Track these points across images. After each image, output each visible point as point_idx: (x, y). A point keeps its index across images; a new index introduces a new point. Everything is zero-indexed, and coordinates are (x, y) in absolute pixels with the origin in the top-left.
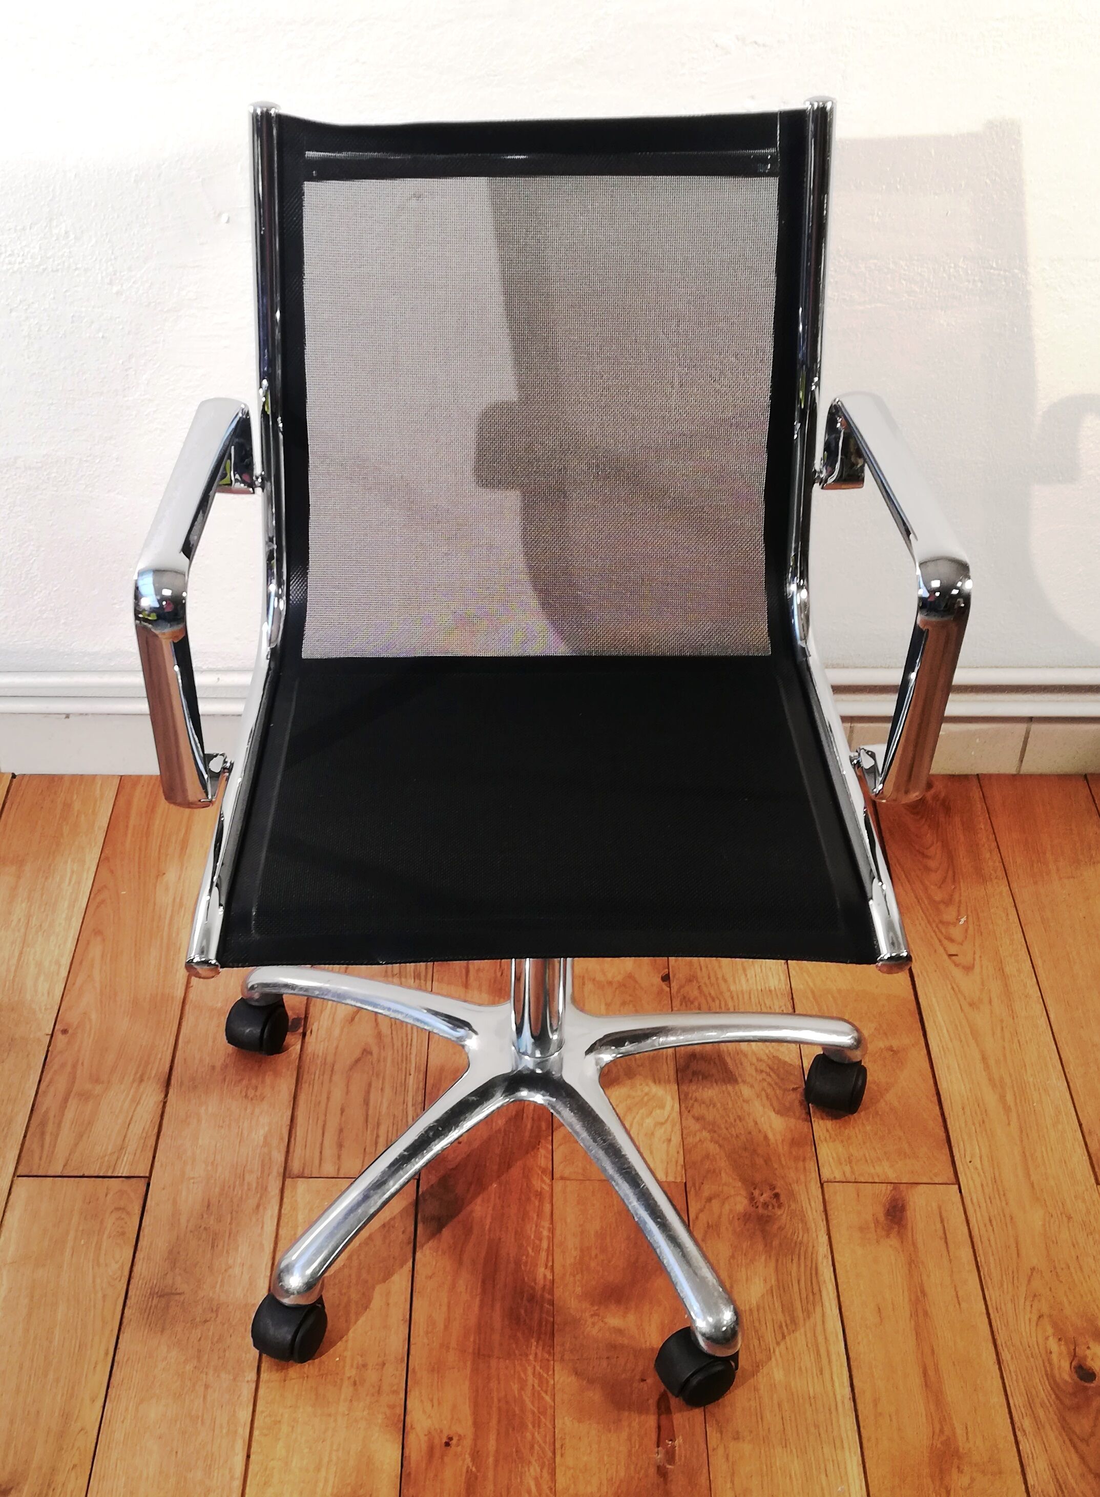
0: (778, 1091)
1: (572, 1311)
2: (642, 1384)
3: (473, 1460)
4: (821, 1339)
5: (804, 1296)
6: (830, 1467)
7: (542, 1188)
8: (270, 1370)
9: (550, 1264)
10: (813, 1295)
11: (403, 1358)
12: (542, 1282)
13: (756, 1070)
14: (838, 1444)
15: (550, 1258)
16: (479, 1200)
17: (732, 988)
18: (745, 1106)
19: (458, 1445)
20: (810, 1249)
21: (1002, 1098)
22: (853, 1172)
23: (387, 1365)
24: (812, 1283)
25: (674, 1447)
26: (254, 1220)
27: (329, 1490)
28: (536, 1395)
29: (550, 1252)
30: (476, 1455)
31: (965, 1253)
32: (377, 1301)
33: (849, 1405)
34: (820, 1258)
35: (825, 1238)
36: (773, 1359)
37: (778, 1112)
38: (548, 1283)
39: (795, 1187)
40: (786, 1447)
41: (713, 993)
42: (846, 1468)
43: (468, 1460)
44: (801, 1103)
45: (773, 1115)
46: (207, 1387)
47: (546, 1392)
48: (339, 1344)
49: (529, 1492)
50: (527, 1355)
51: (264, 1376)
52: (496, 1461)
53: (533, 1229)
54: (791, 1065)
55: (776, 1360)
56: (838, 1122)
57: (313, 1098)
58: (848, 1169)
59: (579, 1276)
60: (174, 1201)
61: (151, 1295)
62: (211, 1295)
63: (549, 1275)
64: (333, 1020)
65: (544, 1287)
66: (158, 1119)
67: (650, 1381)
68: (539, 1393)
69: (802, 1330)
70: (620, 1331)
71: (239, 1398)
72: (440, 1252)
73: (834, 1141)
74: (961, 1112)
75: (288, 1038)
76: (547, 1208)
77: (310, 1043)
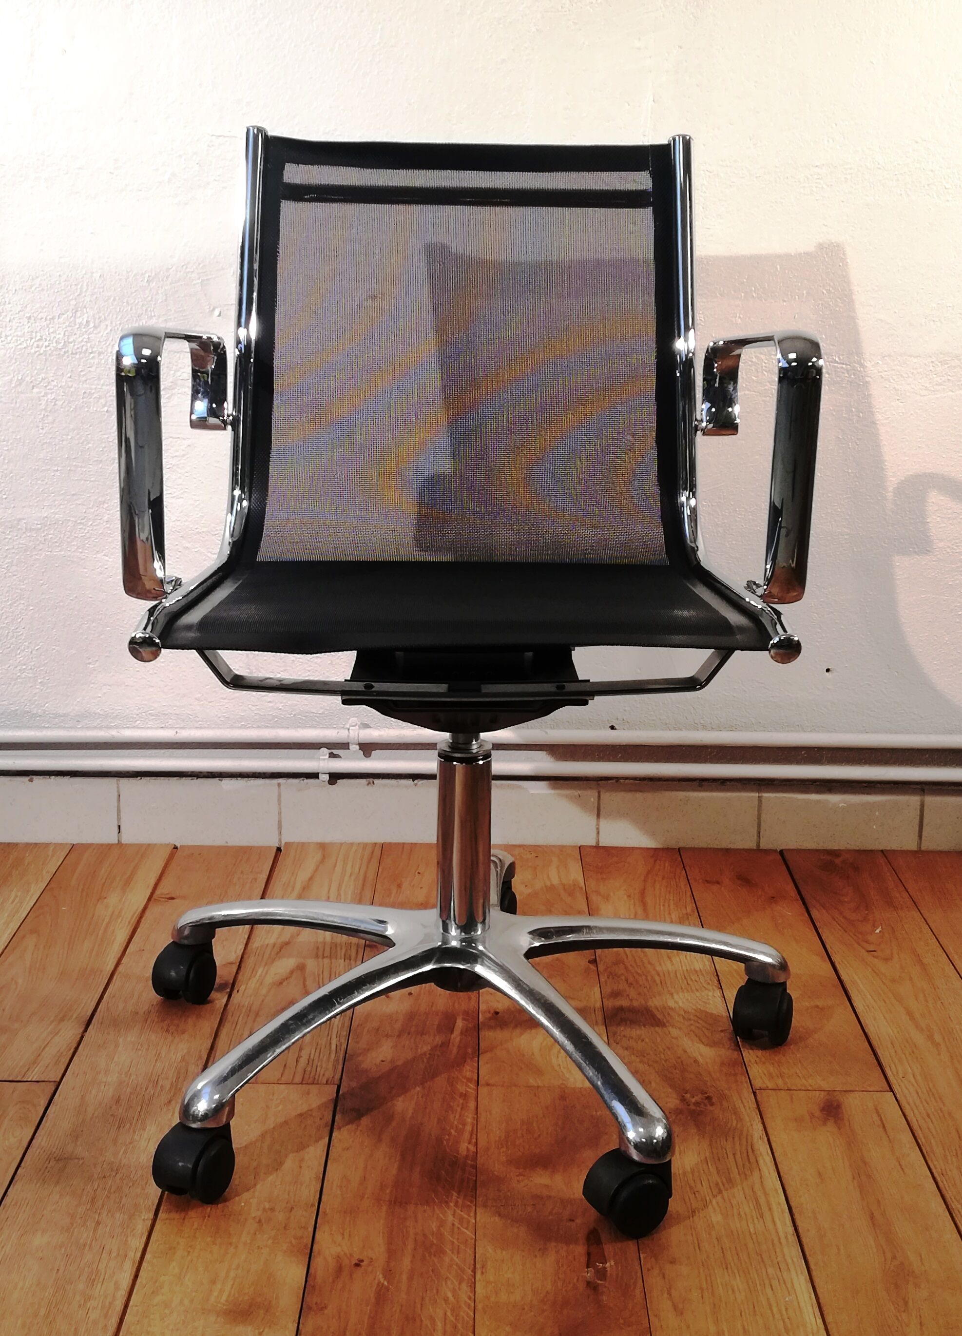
0: (706, 1032)
1: (496, 1173)
2: (570, 1222)
3: (385, 1277)
4: (760, 1193)
5: (740, 1163)
6: (775, 1283)
7: (467, 1091)
8: (168, 1212)
9: (474, 1140)
10: (750, 1161)
11: (313, 1205)
12: (465, 1153)
13: (684, 1018)
14: (783, 1266)
15: (474, 1136)
16: (401, 1099)
17: (658, 968)
18: (674, 1041)
19: (369, 1265)
20: (745, 1133)
21: (930, 1037)
22: (785, 1083)
23: (295, 1209)
24: (748, 1156)
25: (605, 1268)
26: (165, 1110)
27: (224, 1298)
28: (456, 1230)
29: (475, 1132)
30: (388, 1273)
31: (905, 1137)
32: (289, 1163)
33: (793, 1239)
34: (755, 1140)
35: (761, 1126)
36: (710, 1207)
37: (707, 1045)
38: (471, 1153)
39: (726, 1092)
40: (727, 1268)
41: (639, 971)
42: (792, 1284)
43: (380, 1277)
44: (730, 1039)
45: (702, 1047)
46: (98, 1223)
47: (467, 1228)
48: (246, 1193)
49: (446, 1300)
50: (447, 1202)
51: (161, 1215)
52: (410, 1279)
53: (457, 1117)
54: (718, 1015)
55: (714, 1209)
56: (768, 1051)
57: (236, 1032)
58: (780, 1082)
59: (504, 1149)
60: (83, 1097)
61: (49, 1160)
62: (112, 1160)
63: (472, 1148)
64: (261, 984)
65: (467, 1156)
66: (75, 1045)
67: (578, 1221)
68: (459, 1228)
69: (740, 1187)
70: (547, 1186)
71: (132, 1231)
72: (358, 1133)
73: (764, 1063)
74: (890, 1045)
75: (214, 995)
76: (472, 1105)
77: (236, 998)
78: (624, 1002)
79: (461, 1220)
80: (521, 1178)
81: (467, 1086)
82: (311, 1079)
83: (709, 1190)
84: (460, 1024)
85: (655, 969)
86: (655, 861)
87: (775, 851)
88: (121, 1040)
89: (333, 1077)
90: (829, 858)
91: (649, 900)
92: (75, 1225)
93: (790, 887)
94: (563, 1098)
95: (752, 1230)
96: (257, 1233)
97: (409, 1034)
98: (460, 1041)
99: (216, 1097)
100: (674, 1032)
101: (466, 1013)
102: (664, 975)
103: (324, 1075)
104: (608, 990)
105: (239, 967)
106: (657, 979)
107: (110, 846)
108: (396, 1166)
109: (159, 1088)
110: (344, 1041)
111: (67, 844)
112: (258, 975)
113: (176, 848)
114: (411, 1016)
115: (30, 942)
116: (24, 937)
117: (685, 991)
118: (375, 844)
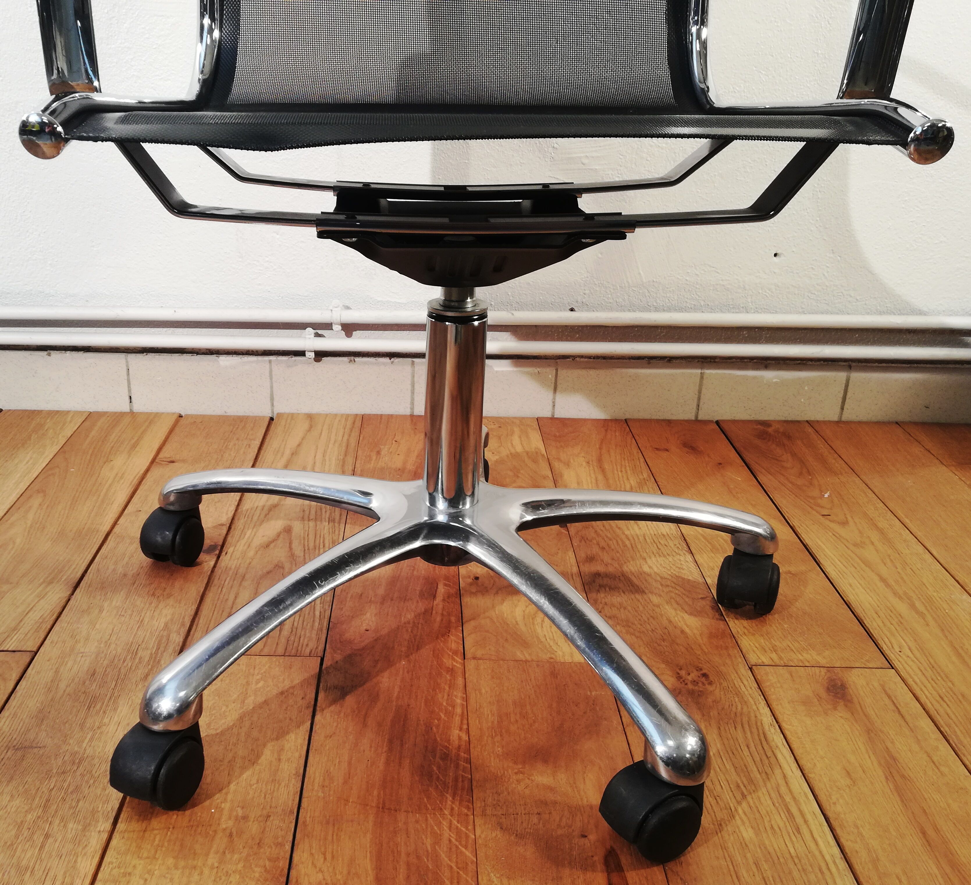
0: (687, 600)
1: (493, 769)
2: (583, 839)
4: (789, 799)
5: (757, 759)
7: (453, 666)
8: (129, 820)
9: (465, 727)
10: (767, 756)
11: (291, 812)
12: (457, 742)
13: (662, 585)
15: (465, 722)
16: (386, 674)
17: (627, 532)
18: (657, 610)
20: (753, 718)
21: (913, 606)
22: (781, 658)
23: (271, 818)
24: (762, 747)
28: (454, 849)
29: (465, 716)
31: (926, 724)
32: (268, 755)
34: (765, 727)
35: (768, 711)
36: (737, 817)
37: (691, 614)
38: (463, 743)
39: (722, 668)
41: (609, 535)
44: (713, 608)
45: (686, 616)
46: (47, 836)
47: (466, 848)
48: (217, 796)
50: (441, 809)
51: (121, 826)
53: (446, 697)
54: (695, 582)
55: (741, 818)
56: (753, 621)
57: (222, 596)
58: (774, 656)
59: (498, 738)
60: (57, 672)
61: (8, 748)
62: (76, 749)
63: (465, 737)
64: (249, 546)
65: (459, 747)
66: (58, 610)
67: (592, 837)
68: (457, 847)
69: (764, 790)
70: (552, 789)
71: (84, 848)
72: (342, 715)
73: (753, 635)
74: (875, 616)
75: (203, 557)
76: (460, 681)
77: (225, 560)
78: (600, 568)
79: (458, 832)
80: (521, 776)
81: (453, 659)
82: (293, 652)
83: (731, 794)
84: (441, 589)
85: (624, 533)
86: (606, 430)
87: (711, 422)
88: (106, 604)
89: (317, 648)
90: (761, 428)
91: (606, 466)
92: (21, 838)
93: (733, 454)
94: (554, 674)
95: (792, 851)
96: (227, 852)
97: (392, 600)
98: (443, 609)
99: (182, 694)
100: (655, 599)
101: (447, 578)
102: (634, 539)
103: (307, 645)
104: (582, 555)
105: (230, 528)
106: (627, 543)
107: (122, 415)
108: (383, 759)
109: (137, 660)
110: (328, 607)
111: (84, 412)
112: (247, 537)
113: (181, 416)
114: (393, 581)
115: (36, 501)
116: (31, 497)
117: (657, 555)
118: (357, 415)
